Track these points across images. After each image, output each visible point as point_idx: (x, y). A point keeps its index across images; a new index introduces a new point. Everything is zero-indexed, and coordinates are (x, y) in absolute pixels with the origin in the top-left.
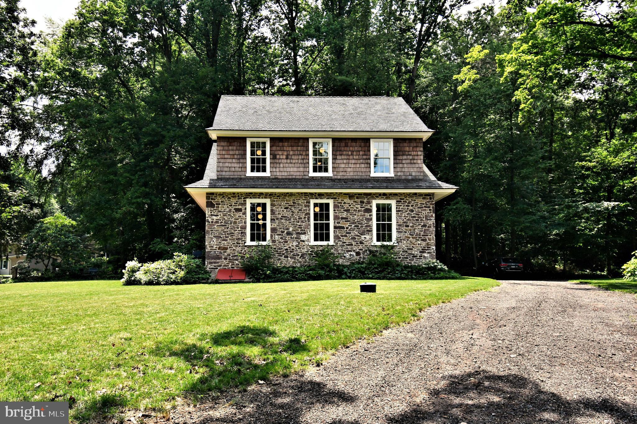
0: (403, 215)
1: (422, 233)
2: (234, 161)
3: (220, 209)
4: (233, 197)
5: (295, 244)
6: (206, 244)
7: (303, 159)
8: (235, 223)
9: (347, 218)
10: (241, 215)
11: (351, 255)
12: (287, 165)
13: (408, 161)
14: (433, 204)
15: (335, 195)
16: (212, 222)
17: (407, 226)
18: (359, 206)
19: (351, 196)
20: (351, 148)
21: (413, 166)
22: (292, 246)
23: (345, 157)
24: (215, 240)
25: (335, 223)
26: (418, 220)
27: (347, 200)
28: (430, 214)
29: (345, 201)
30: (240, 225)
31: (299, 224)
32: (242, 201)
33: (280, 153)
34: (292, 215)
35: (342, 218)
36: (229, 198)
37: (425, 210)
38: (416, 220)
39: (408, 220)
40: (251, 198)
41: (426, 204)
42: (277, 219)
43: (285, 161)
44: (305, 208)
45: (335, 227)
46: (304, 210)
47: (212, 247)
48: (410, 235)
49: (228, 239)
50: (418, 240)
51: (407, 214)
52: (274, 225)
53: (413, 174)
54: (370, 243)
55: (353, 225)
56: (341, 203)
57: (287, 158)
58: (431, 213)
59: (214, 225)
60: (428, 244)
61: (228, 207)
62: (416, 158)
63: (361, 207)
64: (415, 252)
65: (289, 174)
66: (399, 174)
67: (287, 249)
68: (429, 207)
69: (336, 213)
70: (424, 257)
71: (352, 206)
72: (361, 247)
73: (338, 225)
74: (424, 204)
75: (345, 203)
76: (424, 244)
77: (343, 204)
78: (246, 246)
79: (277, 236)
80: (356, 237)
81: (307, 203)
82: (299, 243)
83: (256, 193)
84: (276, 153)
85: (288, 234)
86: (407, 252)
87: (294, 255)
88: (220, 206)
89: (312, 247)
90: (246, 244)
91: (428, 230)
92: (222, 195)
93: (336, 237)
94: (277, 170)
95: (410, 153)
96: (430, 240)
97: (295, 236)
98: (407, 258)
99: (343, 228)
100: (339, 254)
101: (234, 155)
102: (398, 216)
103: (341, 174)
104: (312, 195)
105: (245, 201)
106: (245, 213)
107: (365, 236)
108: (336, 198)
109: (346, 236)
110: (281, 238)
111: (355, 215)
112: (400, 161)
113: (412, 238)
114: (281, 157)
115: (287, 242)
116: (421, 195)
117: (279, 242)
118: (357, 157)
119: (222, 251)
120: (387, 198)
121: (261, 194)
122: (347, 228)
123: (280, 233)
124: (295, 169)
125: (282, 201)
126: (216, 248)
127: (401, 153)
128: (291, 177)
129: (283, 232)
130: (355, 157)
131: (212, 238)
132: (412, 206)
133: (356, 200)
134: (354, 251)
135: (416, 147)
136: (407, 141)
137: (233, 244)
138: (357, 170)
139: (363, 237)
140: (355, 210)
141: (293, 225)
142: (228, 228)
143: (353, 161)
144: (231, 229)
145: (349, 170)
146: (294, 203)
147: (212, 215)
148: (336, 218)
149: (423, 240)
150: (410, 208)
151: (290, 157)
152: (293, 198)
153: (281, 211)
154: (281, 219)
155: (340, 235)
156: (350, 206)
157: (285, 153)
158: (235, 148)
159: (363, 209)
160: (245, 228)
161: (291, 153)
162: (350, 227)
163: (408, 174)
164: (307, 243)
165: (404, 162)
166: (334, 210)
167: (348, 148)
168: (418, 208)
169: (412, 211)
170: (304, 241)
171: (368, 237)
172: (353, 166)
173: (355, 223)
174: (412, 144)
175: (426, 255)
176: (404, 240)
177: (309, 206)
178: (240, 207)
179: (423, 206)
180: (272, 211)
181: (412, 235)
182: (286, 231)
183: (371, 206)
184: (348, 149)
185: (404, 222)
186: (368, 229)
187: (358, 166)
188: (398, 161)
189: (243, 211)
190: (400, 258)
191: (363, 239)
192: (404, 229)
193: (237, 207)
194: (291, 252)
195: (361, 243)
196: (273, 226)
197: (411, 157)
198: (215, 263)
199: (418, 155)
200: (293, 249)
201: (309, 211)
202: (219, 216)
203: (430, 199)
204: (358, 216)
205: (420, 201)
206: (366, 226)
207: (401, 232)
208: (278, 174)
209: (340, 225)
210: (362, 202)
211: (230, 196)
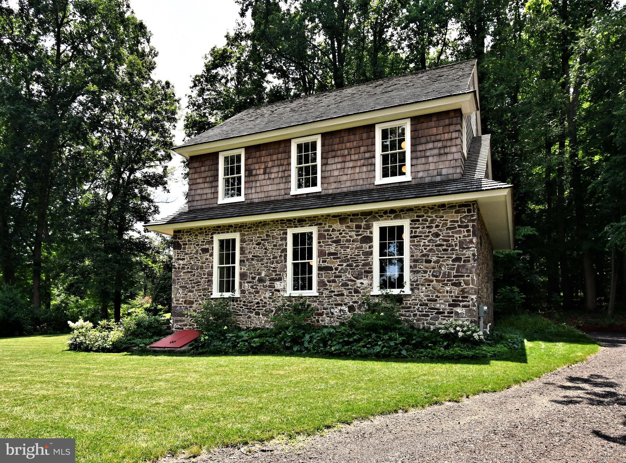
0: (422, 244)
1: (454, 273)
2: (206, 185)
3: (186, 250)
4: (200, 233)
5: (268, 294)
6: (173, 296)
7: (284, 171)
8: (202, 268)
9: (336, 254)
10: (208, 257)
11: (341, 310)
12: (264, 182)
13: (436, 152)
14: (473, 221)
15: (319, 219)
16: (179, 268)
17: (429, 261)
18: (353, 233)
19: (342, 218)
20: (348, 145)
21: (444, 158)
22: (265, 298)
23: (340, 159)
24: (181, 291)
25: (319, 262)
26: (447, 250)
27: (337, 226)
28: (468, 239)
29: (334, 226)
30: (207, 270)
31: (273, 266)
32: (208, 238)
33: (257, 166)
34: (266, 253)
35: (330, 254)
36: (196, 235)
37: (460, 232)
38: (444, 250)
39: (431, 250)
40: (219, 233)
41: (462, 222)
42: (248, 260)
43: (262, 177)
44: (281, 243)
45: (320, 269)
46: (280, 245)
47: (178, 300)
48: (433, 275)
49: (194, 289)
50: (446, 285)
51: (429, 241)
52: (244, 269)
53: (444, 172)
54: (370, 291)
55: (345, 264)
56: (328, 231)
57: (265, 173)
58: (469, 236)
59: (181, 272)
60: (463, 291)
61: (195, 248)
62: (449, 143)
63: (357, 235)
64: (441, 305)
65: (266, 195)
66: (420, 175)
67: (258, 303)
68: (467, 226)
69: (321, 246)
70: (457, 313)
71: (343, 234)
72: (355, 298)
73: (323, 265)
74: (457, 222)
75: (333, 230)
76: (456, 291)
77: (330, 232)
78: (212, 299)
79: (246, 285)
80: (349, 283)
81: (283, 234)
82: (273, 293)
83: (224, 226)
84: (252, 167)
85: (261, 280)
86: (427, 305)
87: (266, 311)
88: (187, 246)
89: (290, 298)
90: (212, 297)
91: (464, 266)
92: (190, 232)
93: (321, 284)
94: (253, 191)
95: (438, 137)
96: (467, 283)
97: (268, 283)
98: (428, 316)
99: (331, 269)
100: (324, 309)
101: (206, 177)
102: (414, 246)
103: (333, 186)
104: (290, 222)
105: (212, 238)
106: (211, 255)
107: (362, 281)
108: (321, 224)
109: (334, 281)
110: (252, 287)
111: (348, 247)
112: (423, 154)
113: (437, 281)
114: (258, 172)
115: (257, 292)
116: (451, 206)
117: (250, 293)
118: (356, 157)
119: (188, 306)
120: (396, 218)
121: (230, 226)
122: (336, 269)
123: (250, 280)
124: (275, 187)
125: (254, 234)
126: (182, 301)
127: (423, 140)
128: (268, 199)
129: (253, 278)
130: (353, 157)
131: (178, 289)
132: (437, 226)
133: (350, 224)
134: (345, 304)
135: (449, 125)
136: (434, 119)
137: (200, 296)
138: (356, 176)
139: (359, 281)
140: (348, 241)
141: (266, 267)
142: (194, 275)
143: (351, 164)
144: (197, 276)
145: (344, 178)
146: (267, 235)
147: (178, 259)
148: (321, 254)
149: (454, 284)
150: (434, 230)
151: (268, 170)
152: (267, 228)
153: (253, 249)
154: (252, 259)
155: (326, 279)
156: (341, 234)
157: (263, 166)
158: (207, 168)
159: (359, 237)
160: (211, 274)
161: (270, 164)
162: (340, 267)
163: (435, 173)
164: (282, 293)
165: (428, 153)
166: (319, 243)
167: (344, 145)
168: (447, 229)
169: (437, 235)
170: (278, 291)
171: (366, 282)
172: (350, 171)
173: (348, 260)
174: (442, 123)
175: (459, 310)
176: (422, 285)
177: (285, 239)
178: (207, 246)
179: (456, 224)
180: (242, 249)
181: (437, 277)
182: (257, 277)
183: (371, 233)
184: (344, 147)
185: (423, 256)
186: (367, 268)
187: (357, 170)
188: (419, 153)
189: (210, 251)
190: (415, 315)
191: (359, 285)
192: (422, 266)
193: (204, 247)
194: (263, 306)
195: (356, 291)
196: (242, 271)
197: (440, 144)
198: (181, 321)
199: (451, 139)
200: (265, 303)
201: (286, 246)
202: (186, 260)
203: (469, 211)
204: (352, 249)
205: (450, 217)
206: (364, 265)
207: (418, 272)
208: (254, 196)
209: (326, 264)
210: (358, 227)
211: (197, 233)
